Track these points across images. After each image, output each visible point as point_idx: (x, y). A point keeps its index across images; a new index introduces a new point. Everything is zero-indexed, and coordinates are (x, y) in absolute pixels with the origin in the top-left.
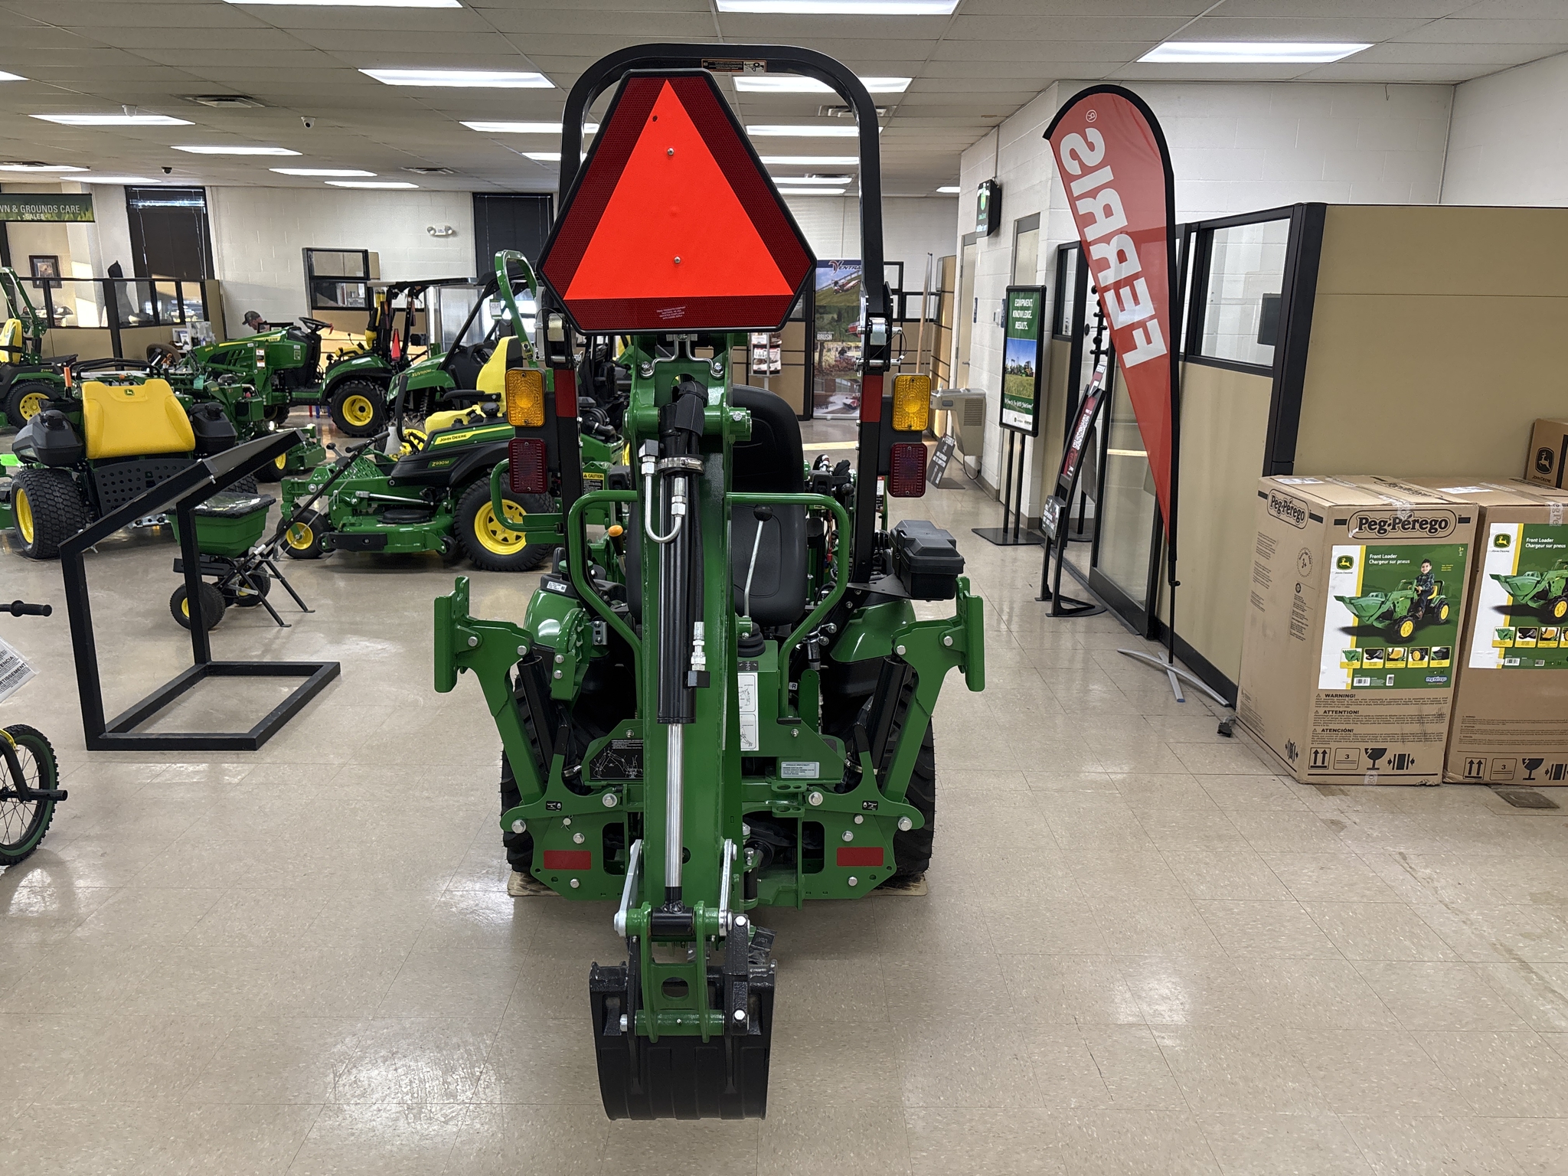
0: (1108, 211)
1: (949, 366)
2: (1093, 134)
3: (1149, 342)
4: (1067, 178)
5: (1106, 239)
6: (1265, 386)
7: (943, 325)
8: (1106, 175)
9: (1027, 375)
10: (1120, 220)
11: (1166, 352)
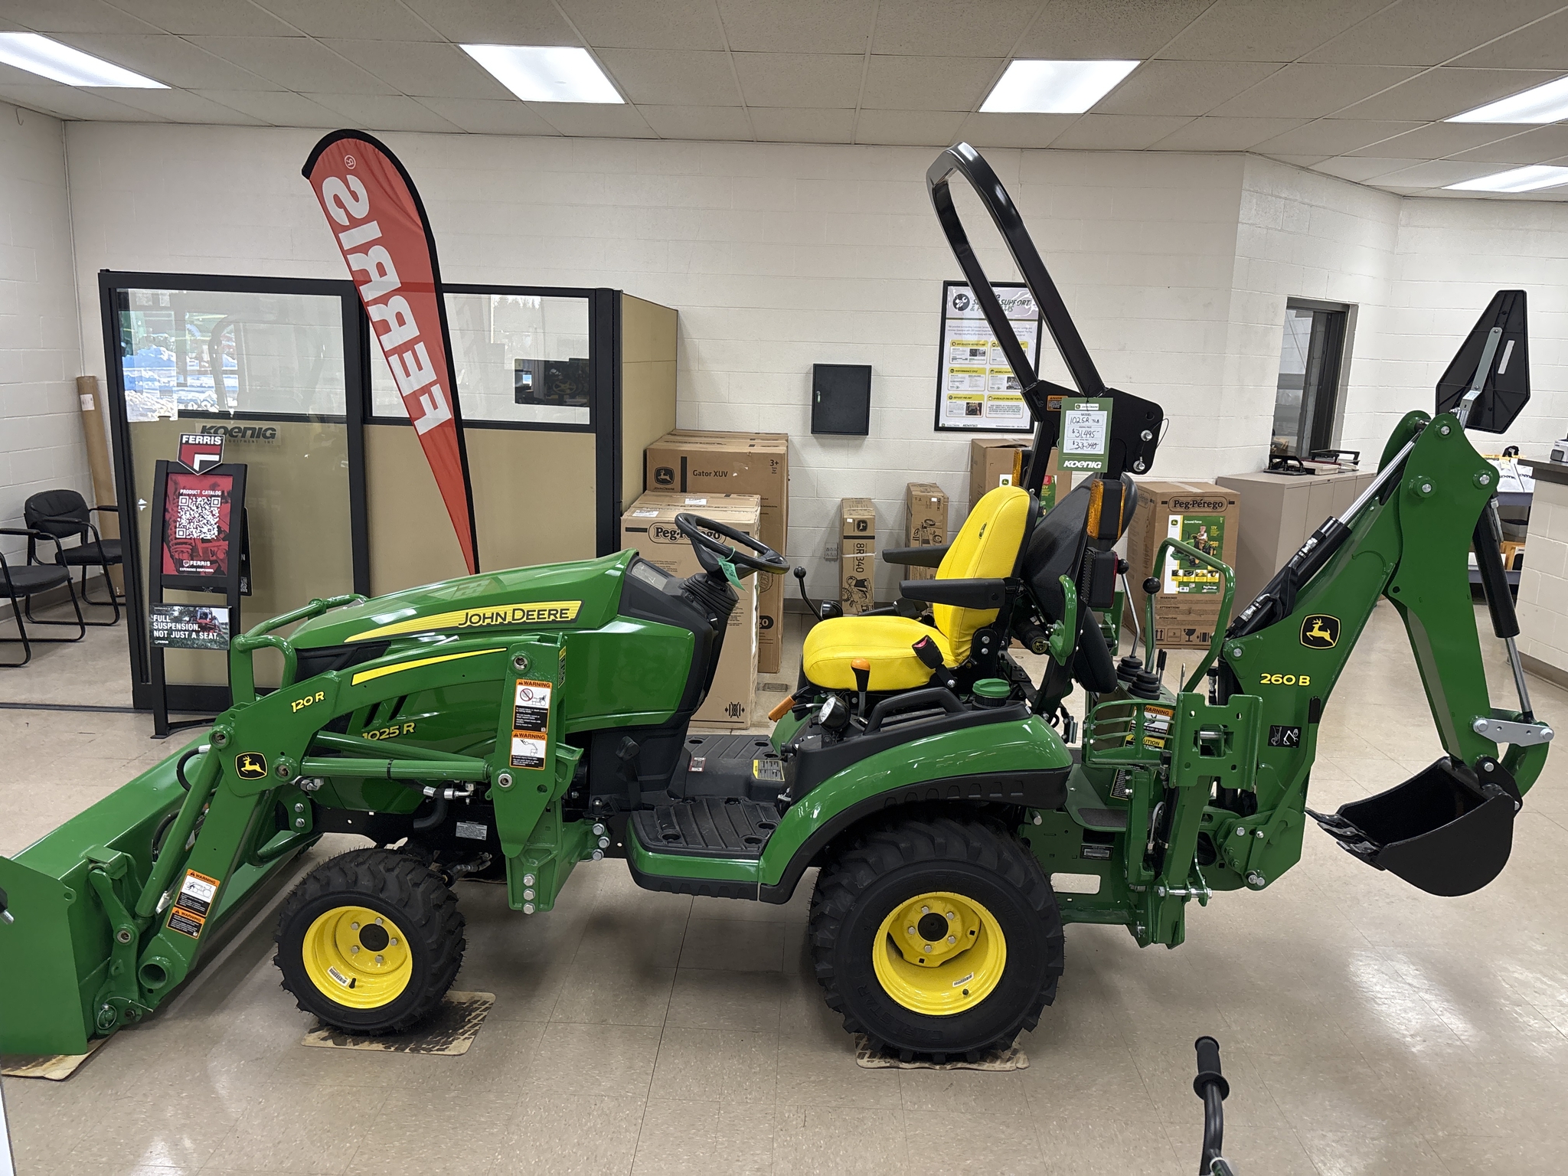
0: (381, 270)
2: (355, 182)
3: (435, 407)
4: (337, 229)
5: (384, 300)
6: (589, 442)
8: (372, 231)
10: (393, 279)
11: (451, 417)
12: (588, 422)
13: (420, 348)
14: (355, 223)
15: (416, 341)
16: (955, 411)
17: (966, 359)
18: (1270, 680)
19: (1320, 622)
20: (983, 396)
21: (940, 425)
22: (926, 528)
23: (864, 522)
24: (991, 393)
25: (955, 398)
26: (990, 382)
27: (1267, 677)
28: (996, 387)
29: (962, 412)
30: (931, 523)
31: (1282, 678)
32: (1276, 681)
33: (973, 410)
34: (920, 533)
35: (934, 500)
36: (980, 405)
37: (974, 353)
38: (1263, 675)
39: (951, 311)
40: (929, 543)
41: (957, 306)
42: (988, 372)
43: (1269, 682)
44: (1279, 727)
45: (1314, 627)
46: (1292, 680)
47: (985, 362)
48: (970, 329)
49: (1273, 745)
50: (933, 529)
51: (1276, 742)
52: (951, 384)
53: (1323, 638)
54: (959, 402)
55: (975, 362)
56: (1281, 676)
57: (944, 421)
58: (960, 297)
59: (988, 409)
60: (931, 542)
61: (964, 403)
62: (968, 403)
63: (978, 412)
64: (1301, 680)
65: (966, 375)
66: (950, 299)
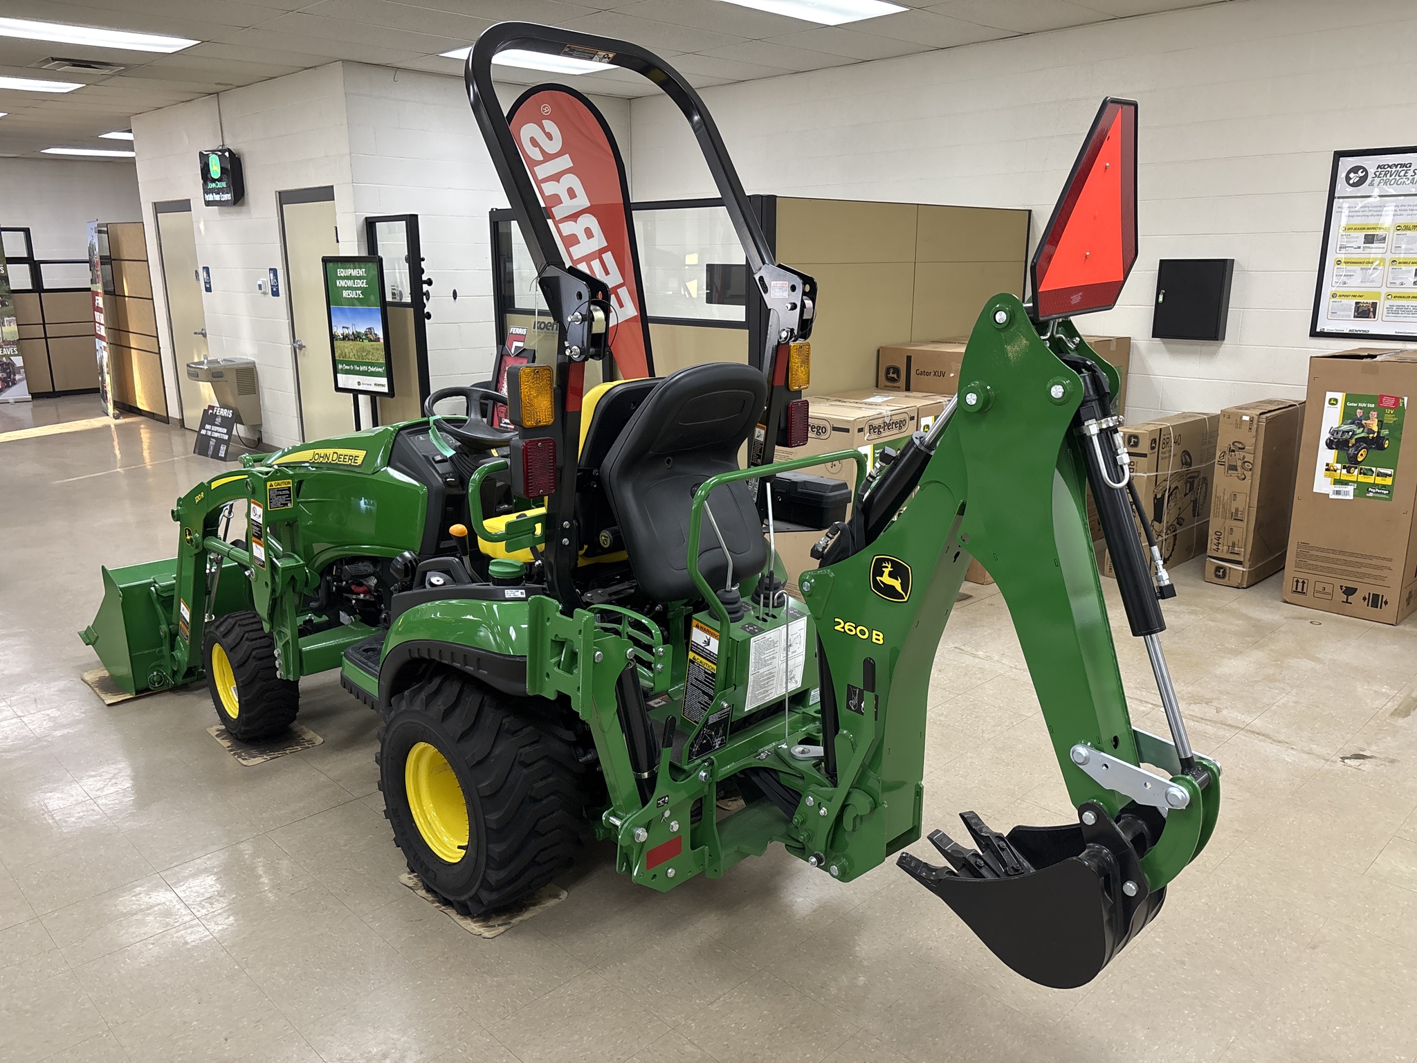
0: (572, 194)
1: (158, 337)
2: (550, 126)
3: (621, 305)
7: (126, 294)
8: (565, 162)
9: (370, 340)
10: (583, 201)
11: (636, 314)
12: (744, 320)
13: (608, 257)
14: (548, 157)
15: (602, 251)
16: (1338, 313)
17: (1359, 248)
18: (843, 628)
19: (890, 566)
20: (1380, 293)
21: (1318, 330)
22: (1233, 451)
23: (1136, 437)
24: (1390, 290)
25: (1340, 296)
26: (1390, 276)
27: (840, 624)
28: (1398, 282)
29: (1348, 313)
30: (1240, 446)
31: (856, 628)
32: (849, 630)
33: (1365, 311)
34: (1226, 457)
35: (1246, 418)
36: (1374, 305)
37: (1369, 239)
38: (836, 620)
39: (1342, 188)
40: (1237, 470)
41: (1351, 182)
42: (1388, 263)
43: (843, 630)
44: (856, 688)
45: (884, 572)
46: (864, 634)
47: (1384, 250)
48: (1367, 209)
49: (851, 709)
50: (1242, 454)
51: (854, 707)
52: (1335, 279)
53: (894, 587)
54: (1345, 301)
55: (1373, 251)
56: (854, 625)
57: (1323, 325)
58: (1355, 170)
59: (1385, 310)
60: (1239, 468)
61: (1352, 302)
62: (1357, 303)
63: (1371, 314)
64: (874, 636)
65: (1357, 268)
66: (1342, 175)
